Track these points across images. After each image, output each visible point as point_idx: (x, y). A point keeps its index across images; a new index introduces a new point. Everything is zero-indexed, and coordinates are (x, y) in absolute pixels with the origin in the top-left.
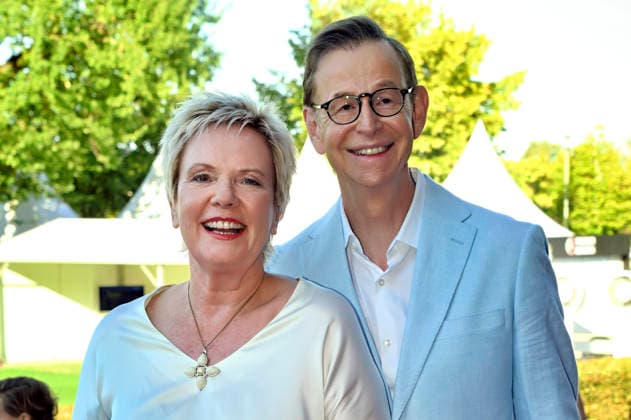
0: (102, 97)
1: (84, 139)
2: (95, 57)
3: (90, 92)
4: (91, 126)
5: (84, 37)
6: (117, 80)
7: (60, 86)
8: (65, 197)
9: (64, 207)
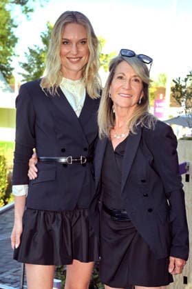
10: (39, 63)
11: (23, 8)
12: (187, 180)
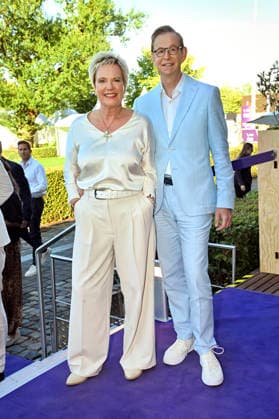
0: (84, 78)
1: (79, 91)
2: (82, 67)
3: (80, 77)
4: (81, 87)
5: (78, 61)
6: (87, 73)
7: (72, 76)
8: (75, 108)
9: (74, 111)
10: (137, 84)
11: (121, 38)
12: (276, 167)
